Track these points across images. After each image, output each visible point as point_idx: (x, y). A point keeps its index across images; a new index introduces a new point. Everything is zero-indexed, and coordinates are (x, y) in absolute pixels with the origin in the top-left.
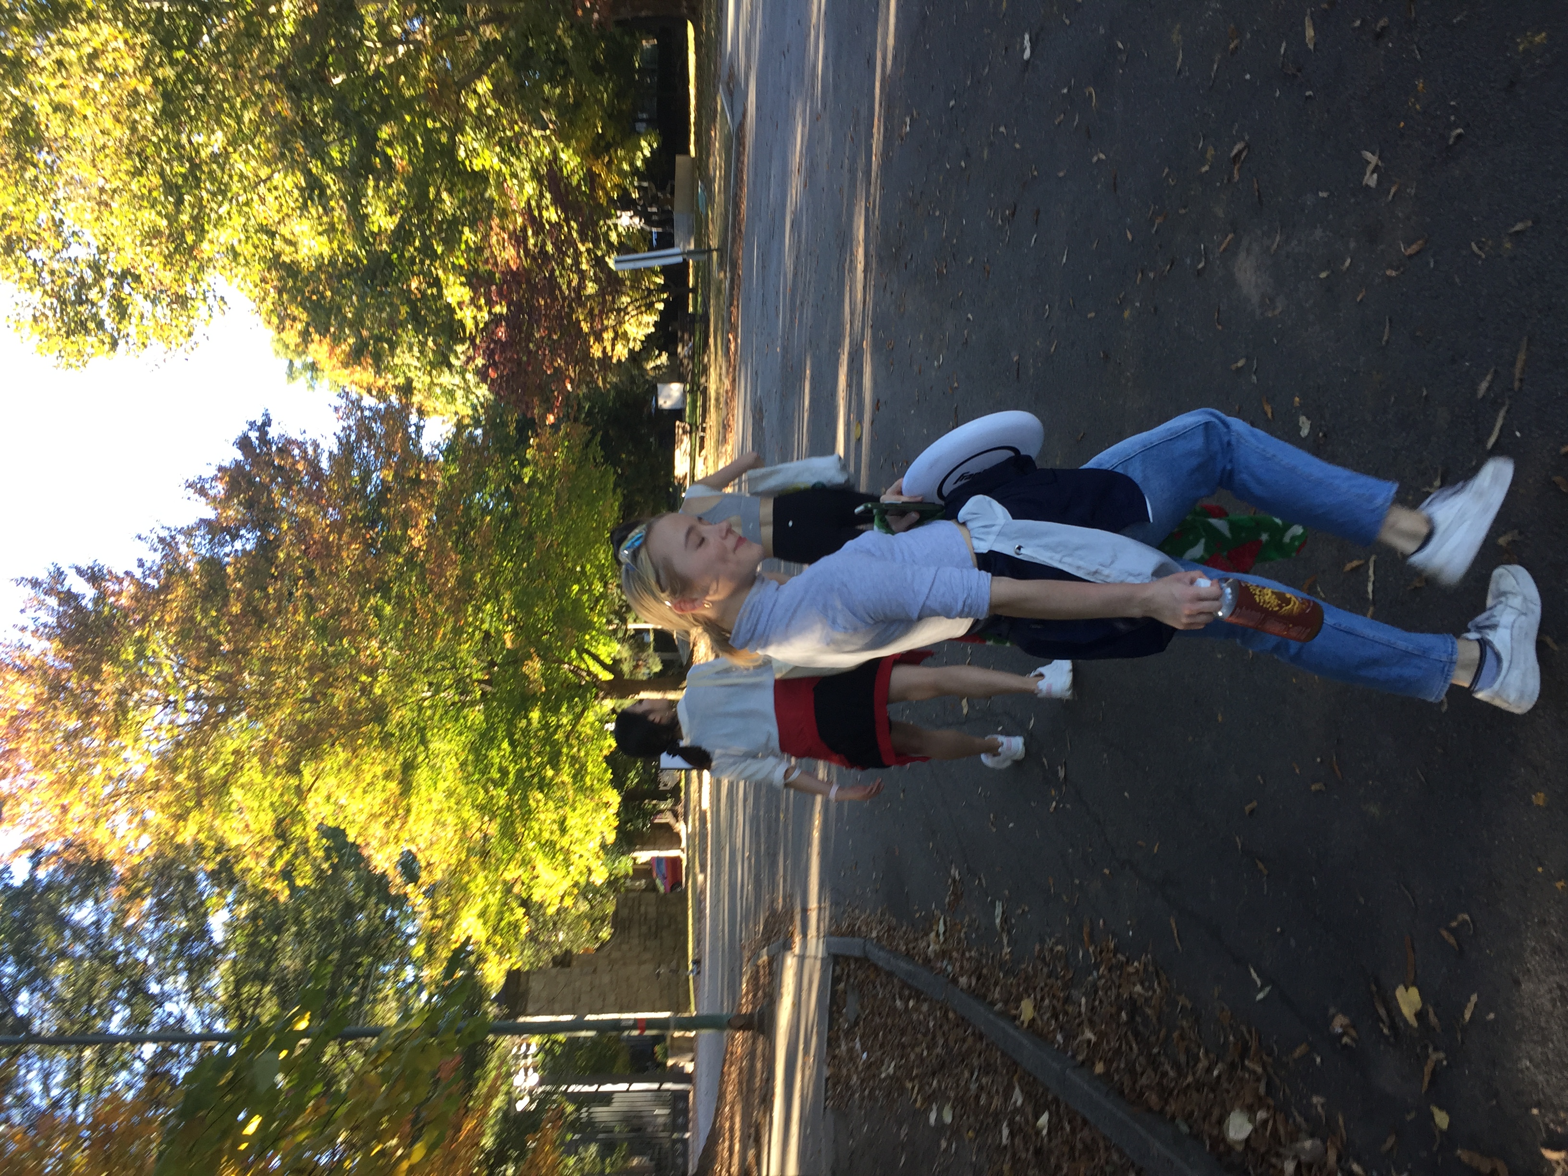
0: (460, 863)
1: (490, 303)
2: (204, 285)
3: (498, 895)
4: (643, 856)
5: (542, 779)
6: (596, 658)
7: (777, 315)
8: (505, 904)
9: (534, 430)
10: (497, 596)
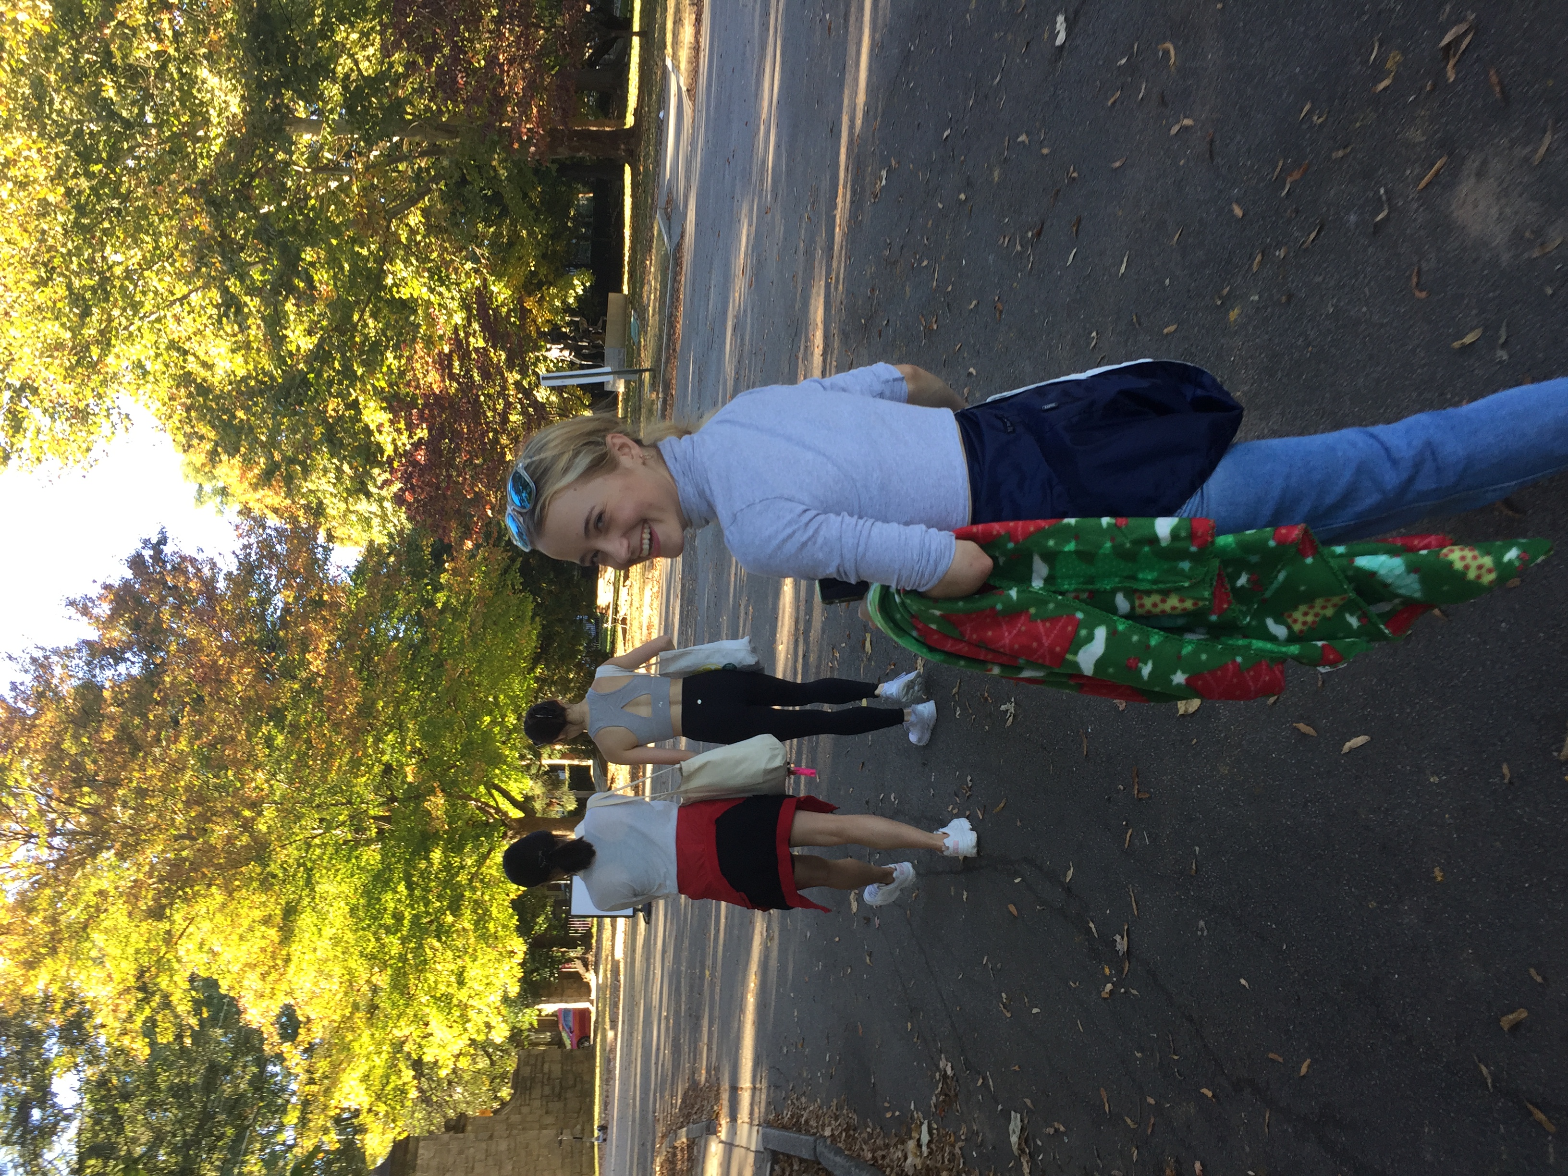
0: (344, 1019)
1: (410, 427)
2: (108, 402)
3: (385, 1056)
4: (549, 1008)
5: (441, 926)
6: (506, 794)
8: (392, 1065)
9: (450, 555)
10: (401, 726)
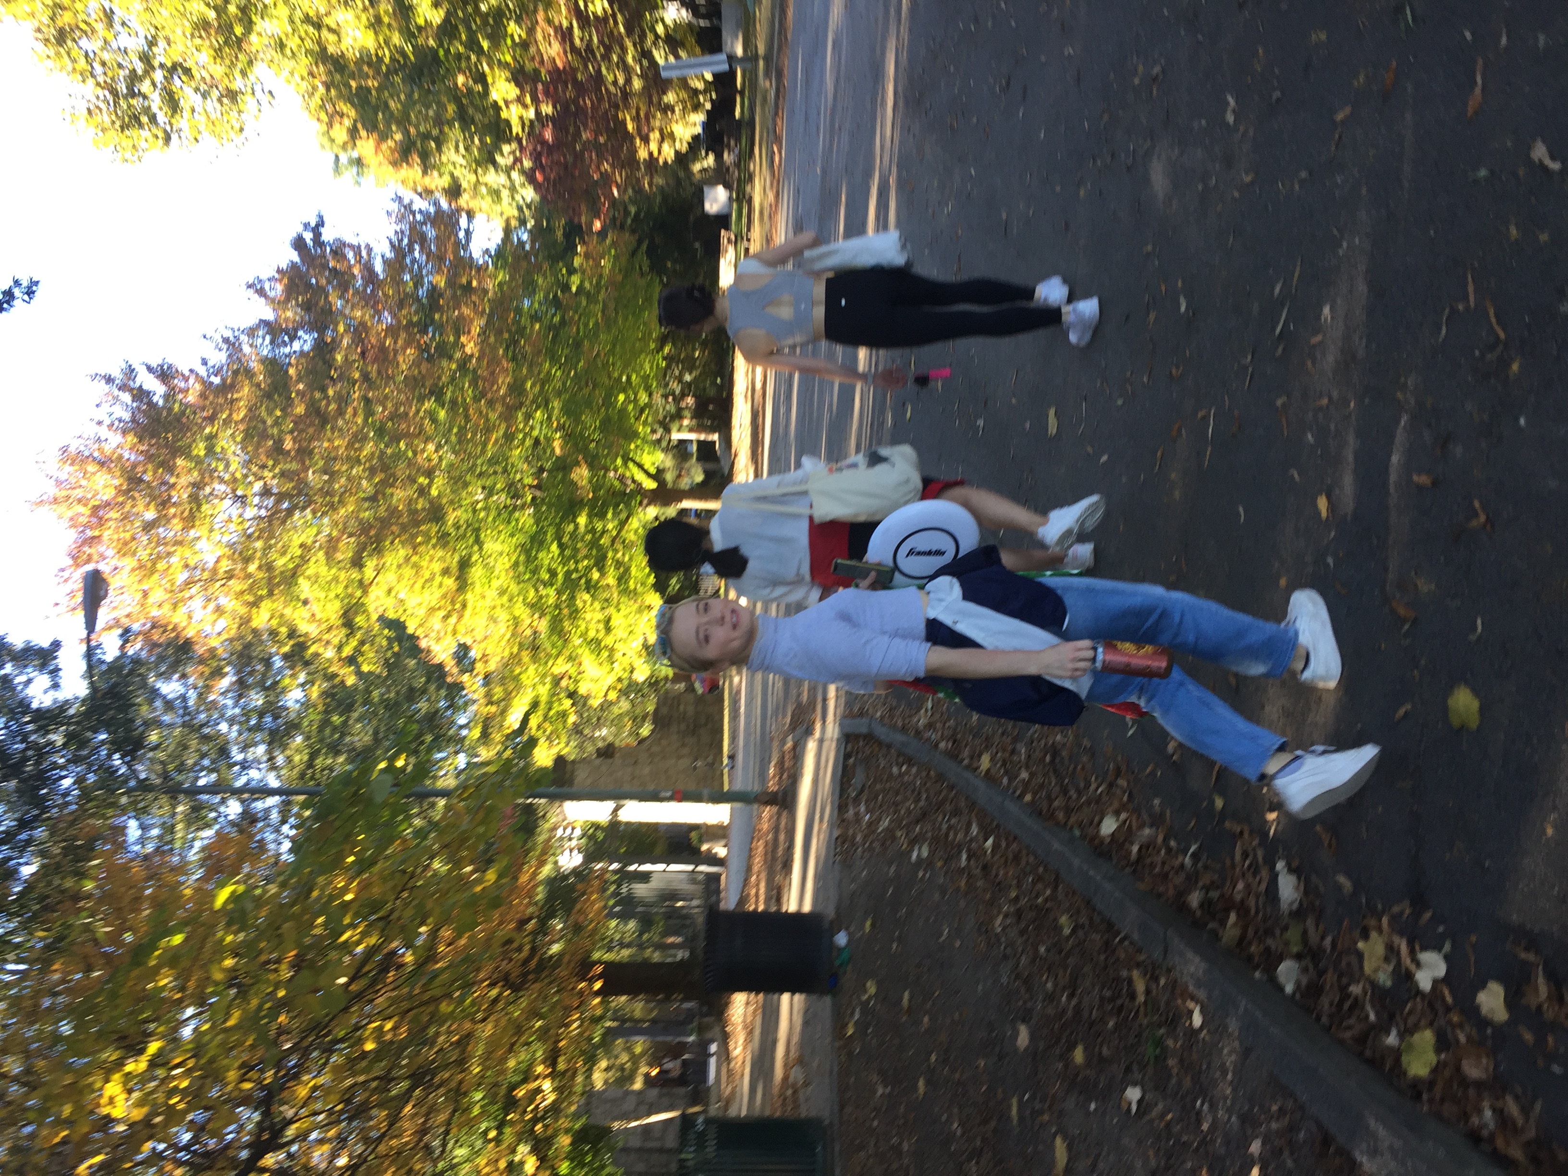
0: (512, 656)
1: (536, 100)
2: (253, 79)
3: (548, 686)
5: (588, 582)
6: (640, 466)
7: (818, 134)
8: (554, 695)
9: (582, 238)
10: (547, 405)
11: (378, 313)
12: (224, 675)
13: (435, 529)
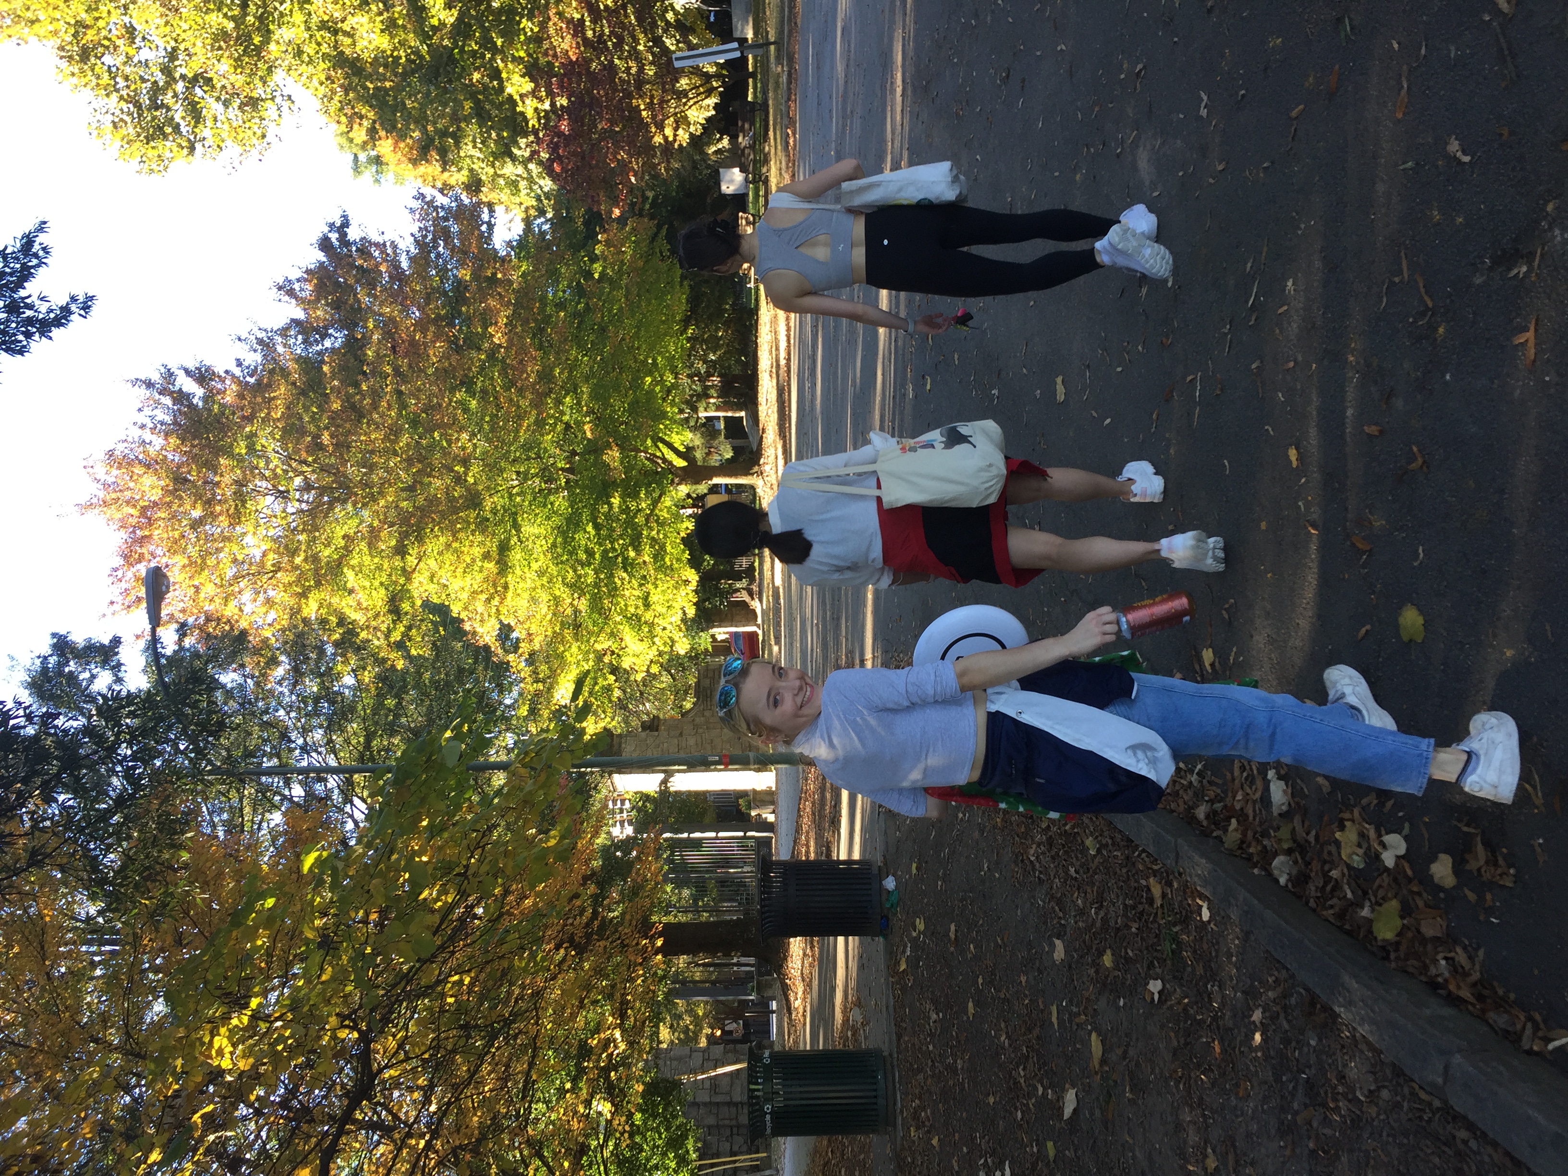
0: (555, 635)
1: (550, 94)
2: (273, 86)
3: (592, 663)
4: (721, 633)
5: (625, 559)
6: (670, 446)
7: (831, 118)
8: (598, 670)
9: (602, 226)
10: (576, 389)
11: (405, 309)
12: (278, 664)
13: (473, 514)
